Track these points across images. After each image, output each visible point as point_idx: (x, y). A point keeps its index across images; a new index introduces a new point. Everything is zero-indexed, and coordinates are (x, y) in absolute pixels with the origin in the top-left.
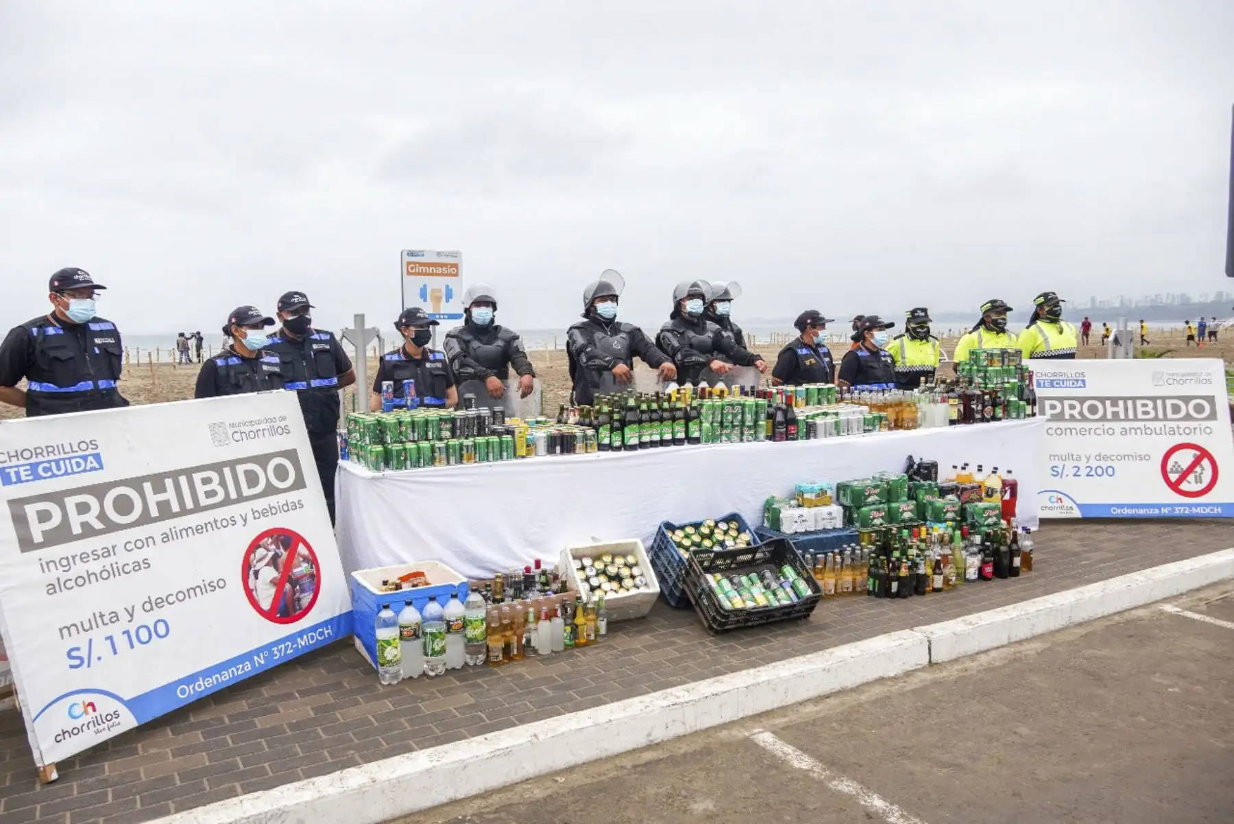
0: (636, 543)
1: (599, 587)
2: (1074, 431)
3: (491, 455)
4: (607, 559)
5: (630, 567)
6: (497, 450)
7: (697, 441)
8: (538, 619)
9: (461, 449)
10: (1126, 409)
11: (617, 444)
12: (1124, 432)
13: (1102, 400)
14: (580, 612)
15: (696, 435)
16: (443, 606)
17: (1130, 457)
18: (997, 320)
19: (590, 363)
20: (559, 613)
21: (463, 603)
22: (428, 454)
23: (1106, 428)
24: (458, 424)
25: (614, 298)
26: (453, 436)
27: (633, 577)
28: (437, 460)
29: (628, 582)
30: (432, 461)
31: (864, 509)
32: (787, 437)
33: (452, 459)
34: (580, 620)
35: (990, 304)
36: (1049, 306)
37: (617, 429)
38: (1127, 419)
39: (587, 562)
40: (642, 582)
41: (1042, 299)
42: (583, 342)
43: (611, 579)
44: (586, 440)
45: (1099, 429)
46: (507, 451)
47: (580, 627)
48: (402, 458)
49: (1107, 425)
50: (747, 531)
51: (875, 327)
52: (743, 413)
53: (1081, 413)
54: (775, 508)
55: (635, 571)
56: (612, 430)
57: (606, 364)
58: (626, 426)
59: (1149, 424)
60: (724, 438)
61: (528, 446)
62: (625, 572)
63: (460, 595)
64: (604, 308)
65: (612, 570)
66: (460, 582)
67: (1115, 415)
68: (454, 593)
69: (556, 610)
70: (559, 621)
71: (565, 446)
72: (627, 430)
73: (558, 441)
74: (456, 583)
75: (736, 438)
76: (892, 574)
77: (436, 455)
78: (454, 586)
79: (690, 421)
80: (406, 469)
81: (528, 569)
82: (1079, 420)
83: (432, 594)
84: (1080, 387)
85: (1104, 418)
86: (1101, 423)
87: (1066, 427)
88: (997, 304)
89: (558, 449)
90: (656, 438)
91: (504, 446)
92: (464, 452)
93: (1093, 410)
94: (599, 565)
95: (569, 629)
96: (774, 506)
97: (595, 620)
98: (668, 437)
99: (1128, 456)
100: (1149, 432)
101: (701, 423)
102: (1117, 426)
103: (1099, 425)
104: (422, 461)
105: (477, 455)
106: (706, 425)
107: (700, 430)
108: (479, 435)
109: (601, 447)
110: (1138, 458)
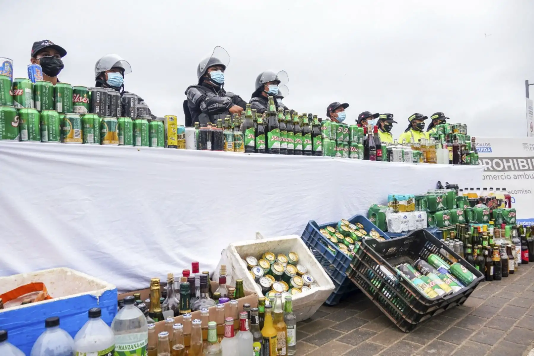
0: (296, 240)
1: (271, 288)
2: (490, 177)
3: (139, 139)
4: (270, 257)
5: (295, 264)
6: (146, 134)
7: (320, 153)
8: (221, 335)
9: (102, 127)
10: (514, 164)
11: (262, 146)
12: (516, 177)
13: (501, 159)
14: (268, 319)
15: (319, 149)
16: (73, 334)
17: (521, 192)
18: (420, 124)
19: (209, 108)
20: (247, 325)
21: (109, 324)
22: (56, 127)
23: (506, 175)
24: (98, 100)
25: (222, 68)
26: (91, 110)
27: (299, 274)
28: (68, 135)
29: (296, 281)
30: (62, 136)
31: (438, 213)
32: (378, 158)
33: (90, 137)
34: (269, 331)
35: (415, 116)
36: (441, 120)
37: (261, 133)
38: (515, 170)
39: (252, 261)
40: (310, 280)
41: (437, 116)
42: (201, 95)
43: (278, 278)
44: (235, 140)
45: (502, 175)
46: (158, 137)
47: (272, 341)
48: (15, 125)
49: (507, 173)
50: (373, 229)
51: (368, 117)
52: (350, 135)
53: (492, 167)
54: (381, 213)
55: (299, 268)
56: (257, 134)
57: (224, 106)
58: (268, 131)
59: (526, 173)
60: (339, 154)
61: (179, 137)
62: (291, 270)
63: (104, 311)
64: (215, 75)
65: (278, 269)
66: (103, 291)
67: (509, 167)
68: (94, 309)
69: (243, 321)
70: (246, 336)
71: (215, 144)
72: (270, 134)
73: (209, 137)
74: (97, 293)
75: (346, 155)
76: (489, 260)
77: (68, 128)
78: (93, 298)
79: (315, 137)
80: (20, 140)
81: (186, 274)
82: (492, 171)
83: (53, 315)
84: (489, 152)
85: (504, 170)
86: (503, 172)
87: (487, 175)
88: (419, 115)
89: (209, 144)
90: (291, 147)
91: (153, 131)
92: (106, 130)
93: (498, 165)
94: (265, 264)
95: (258, 346)
96: (380, 211)
97: (284, 329)
98: (300, 147)
99: (520, 191)
100: (527, 177)
101: (323, 139)
102: (512, 174)
103: (502, 173)
104: (46, 133)
105: (123, 137)
106: (326, 140)
107: (322, 145)
108: (123, 115)
109: (248, 149)
110: (525, 192)
